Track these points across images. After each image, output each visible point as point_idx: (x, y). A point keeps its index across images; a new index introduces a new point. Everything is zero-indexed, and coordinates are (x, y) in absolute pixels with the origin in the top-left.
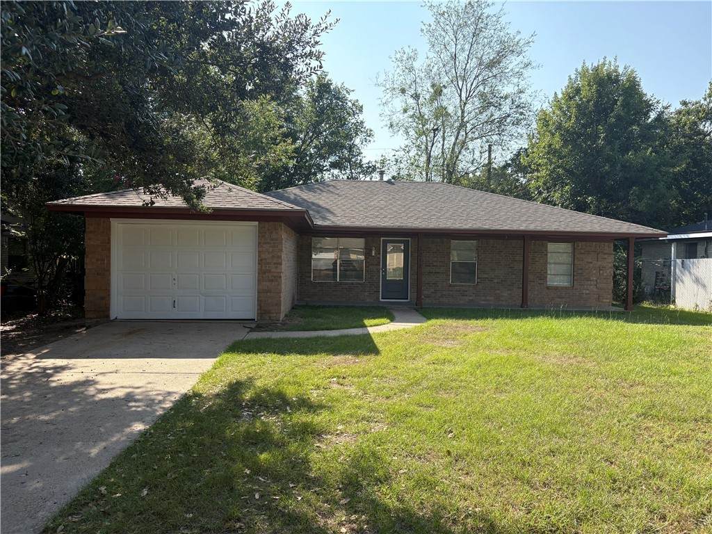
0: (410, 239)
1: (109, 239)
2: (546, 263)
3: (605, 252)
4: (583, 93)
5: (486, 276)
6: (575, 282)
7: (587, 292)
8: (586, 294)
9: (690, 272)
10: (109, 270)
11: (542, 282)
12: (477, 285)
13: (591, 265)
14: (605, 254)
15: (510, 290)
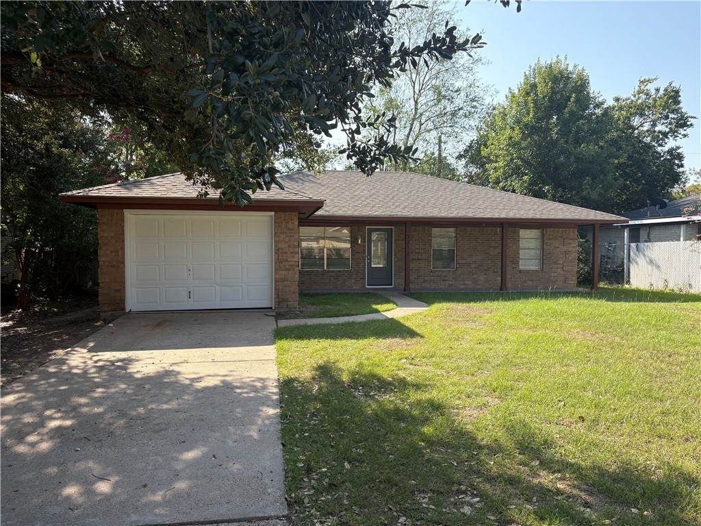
0: (393, 227)
1: (123, 231)
2: (518, 248)
3: (571, 237)
4: (539, 89)
5: (464, 262)
6: (544, 266)
7: (555, 275)
8: (555, 276)
9: (644, 255)
10: (124, 263)
11: (514, 266)
12: (456, 270)
13: (558, 250)
14: (571, 239)
15: (486, 274)
